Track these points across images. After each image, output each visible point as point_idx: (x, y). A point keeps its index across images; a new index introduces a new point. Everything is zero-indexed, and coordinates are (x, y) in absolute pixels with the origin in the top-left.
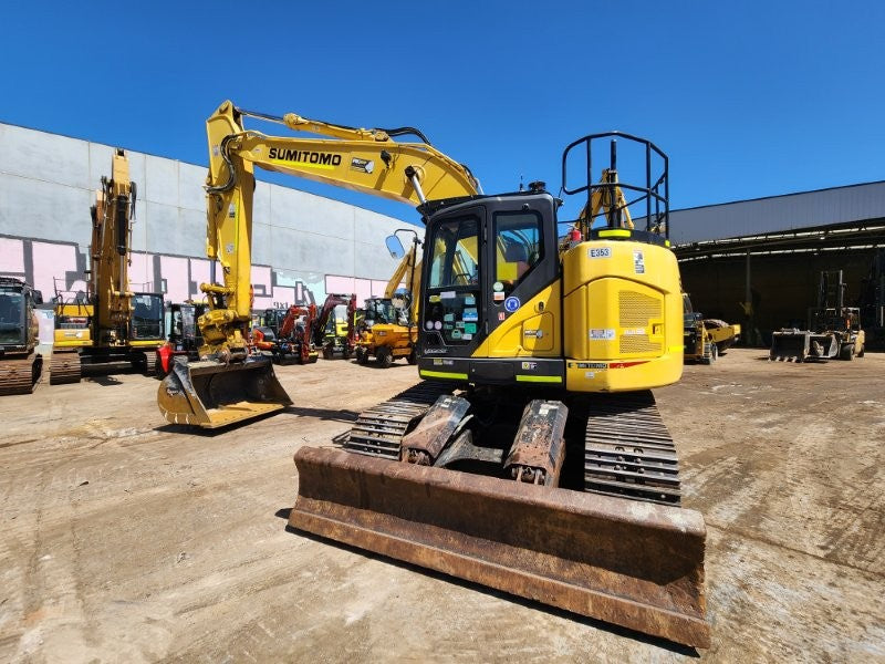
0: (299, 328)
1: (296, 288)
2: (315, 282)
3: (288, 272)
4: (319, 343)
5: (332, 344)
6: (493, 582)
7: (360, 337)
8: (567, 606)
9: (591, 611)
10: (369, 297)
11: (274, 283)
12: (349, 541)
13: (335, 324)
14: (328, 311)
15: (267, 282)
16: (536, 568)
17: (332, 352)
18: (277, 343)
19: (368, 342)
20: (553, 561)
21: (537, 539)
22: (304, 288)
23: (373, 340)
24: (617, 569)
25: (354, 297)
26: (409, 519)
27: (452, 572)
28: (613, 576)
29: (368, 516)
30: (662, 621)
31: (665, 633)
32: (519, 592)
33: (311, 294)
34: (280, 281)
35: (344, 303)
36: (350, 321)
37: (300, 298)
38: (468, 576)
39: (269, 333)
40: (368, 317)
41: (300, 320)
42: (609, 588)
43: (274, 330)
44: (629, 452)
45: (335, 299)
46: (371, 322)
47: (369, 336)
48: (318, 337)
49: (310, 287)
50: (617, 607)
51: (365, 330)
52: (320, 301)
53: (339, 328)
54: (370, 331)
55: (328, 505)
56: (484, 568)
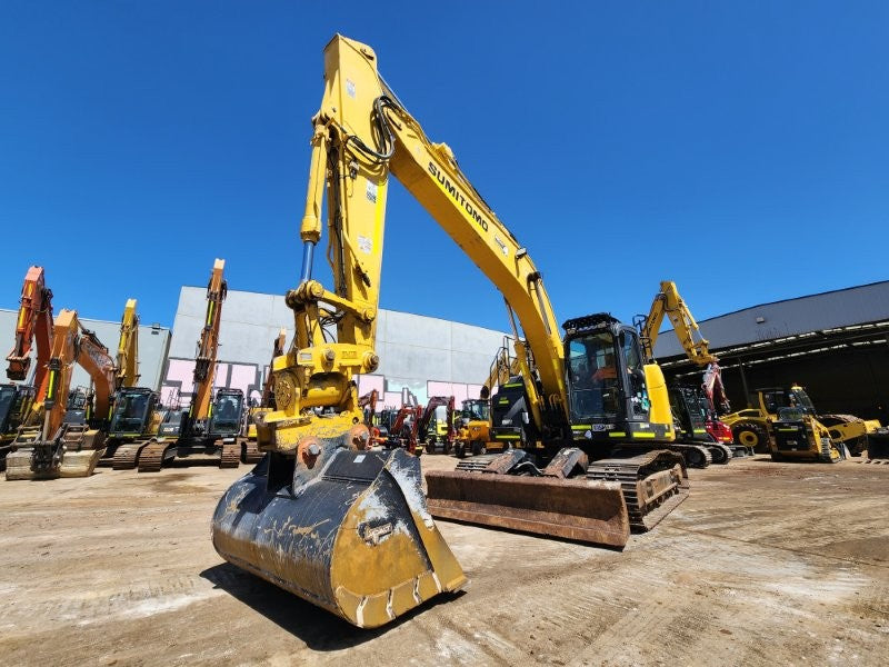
0: (406, 427)
1: (403, 393)
2: (419, 387)
3: (397, 379)
4: (422, 441)
5: (434, 440)
6: (527, 528)
7: (458, 433)
8: (561, 535)
9: (573, 536)
10: (465, 398)
11: (386, 389)
12: (455, 517)
13: (435, 424)
14: (430, 412)
15: (380, 389)
16: (549, 520)
17: (435, 447)
18: (390, 438)
19: (465, 437)
20: (556, 516)
21: (549, 505)
22: (409, 393)
23: (469, 435)
24: (586, 516)
25: (452, 400)
26: (485, 503)
27: (507, 526)
28: (584, 520)
29: (464, 504)
30: (604, 536)
31: (606, 541)
32: (540, 532)
33: (415, 399)
34: (390, 388)
35: (444, 404)
36: (449, 421)
37: (406, 402)
38: (515, 527)
39: (384, 430)
40: (465, 416)
41: (407, 420)
42: (583, 525)
43: (388, 427)
44: (611, 471)
45: (437, 401)
46: (467, 420)
47: (466, 432)
48: (423, 435)
49: (414, 392)
50: (584, 533)
51: (462, 426)
52: (424, 403)
53: (439, 427)
54: (466, 428)
55: (443, 502)
56: (523, 523)
